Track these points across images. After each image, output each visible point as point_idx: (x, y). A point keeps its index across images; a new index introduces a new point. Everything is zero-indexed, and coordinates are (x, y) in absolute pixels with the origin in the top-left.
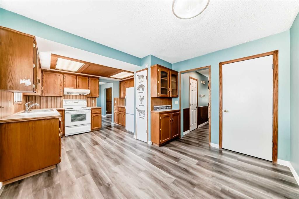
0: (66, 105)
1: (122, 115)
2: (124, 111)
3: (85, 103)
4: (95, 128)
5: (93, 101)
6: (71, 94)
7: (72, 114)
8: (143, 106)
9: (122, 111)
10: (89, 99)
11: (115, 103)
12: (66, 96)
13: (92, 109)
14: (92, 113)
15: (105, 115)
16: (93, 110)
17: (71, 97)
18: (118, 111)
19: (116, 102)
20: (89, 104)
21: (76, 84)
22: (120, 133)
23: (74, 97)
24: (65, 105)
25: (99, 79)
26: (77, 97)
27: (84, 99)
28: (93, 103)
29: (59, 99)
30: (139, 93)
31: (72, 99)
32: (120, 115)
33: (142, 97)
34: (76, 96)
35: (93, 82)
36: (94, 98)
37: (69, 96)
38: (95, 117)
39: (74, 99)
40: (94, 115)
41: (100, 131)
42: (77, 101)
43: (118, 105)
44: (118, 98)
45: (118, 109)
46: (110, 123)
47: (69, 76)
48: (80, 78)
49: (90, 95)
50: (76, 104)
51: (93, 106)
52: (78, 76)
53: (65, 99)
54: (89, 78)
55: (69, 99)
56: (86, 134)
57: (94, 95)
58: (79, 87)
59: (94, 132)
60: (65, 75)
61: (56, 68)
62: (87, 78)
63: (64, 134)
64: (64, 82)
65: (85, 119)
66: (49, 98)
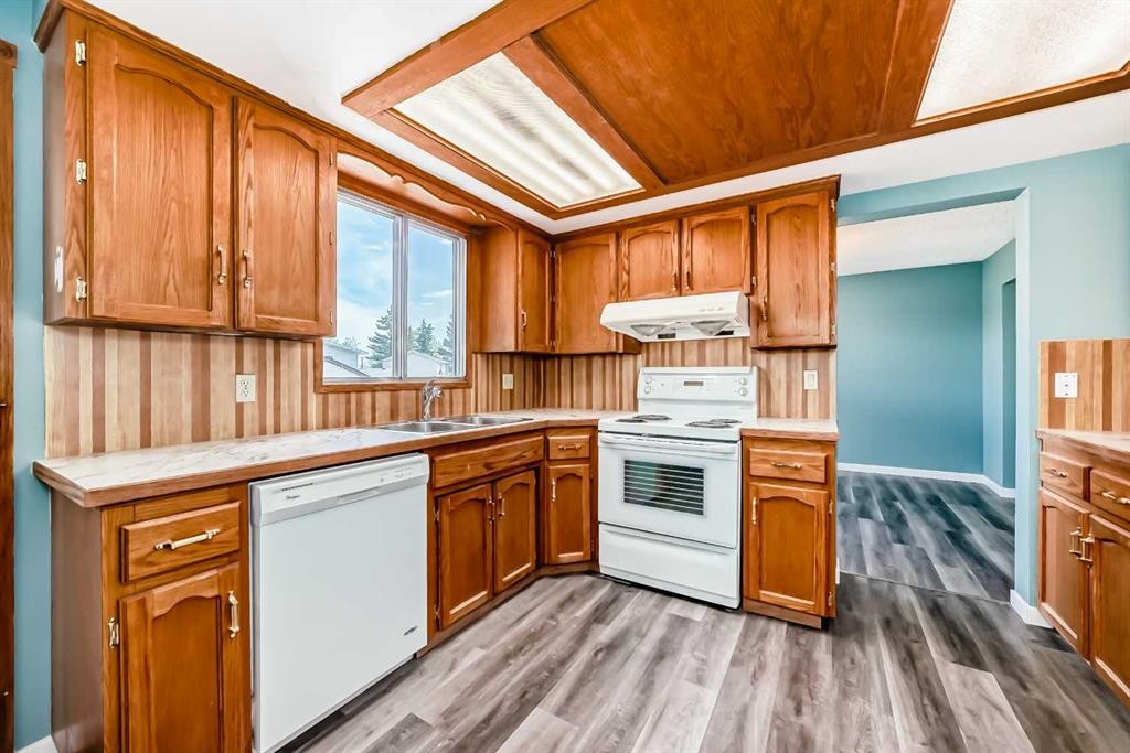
0: (649, 396)
4: (771, 596)
5: (811, 380)
6: (673, 336)
7: (628, 458)
10: (779, 361)
11: (1057, 404)
12: (655, 349)
13: (749, 439)
14: (753, 472)
17: (677, 353)
18: (1086, 496)
19: (1067, 385)
20: (780, 396)
21: (675, 272)
23: (693, 355)
24: (644, 395)
27: (744, 364)
28: (805, 392)
29: (628, 362)
31: (683, 365)
32: (1118, 560)
34: (701, 344)
36: (813, 357)
37: (667, 346)
38: (776, 505)
39: (690, 365)
40: (770, 489)
41: (805, 639)
42: (701, 379)
43: (1107, 427)
44: (1107, 345)
45: (1087, 472)
46: (1003, 584)
47: (645, 233)
48: (700, 225)
49: (764, 332)
50: (693, 392)
51: (805, 415)
52: (685, 221)
53: (651, 363)
54: (753, 211)
55: (667, 363)
56: (699, 613)
57: (792, 326)
58: (692, 289)
59: (761, 622)
60: (629, 233)
61: (560, 206)
62: (741, 213)
63: (594, 559)
64: (625, 277)
65: (695, 505)
66: (597, 362)
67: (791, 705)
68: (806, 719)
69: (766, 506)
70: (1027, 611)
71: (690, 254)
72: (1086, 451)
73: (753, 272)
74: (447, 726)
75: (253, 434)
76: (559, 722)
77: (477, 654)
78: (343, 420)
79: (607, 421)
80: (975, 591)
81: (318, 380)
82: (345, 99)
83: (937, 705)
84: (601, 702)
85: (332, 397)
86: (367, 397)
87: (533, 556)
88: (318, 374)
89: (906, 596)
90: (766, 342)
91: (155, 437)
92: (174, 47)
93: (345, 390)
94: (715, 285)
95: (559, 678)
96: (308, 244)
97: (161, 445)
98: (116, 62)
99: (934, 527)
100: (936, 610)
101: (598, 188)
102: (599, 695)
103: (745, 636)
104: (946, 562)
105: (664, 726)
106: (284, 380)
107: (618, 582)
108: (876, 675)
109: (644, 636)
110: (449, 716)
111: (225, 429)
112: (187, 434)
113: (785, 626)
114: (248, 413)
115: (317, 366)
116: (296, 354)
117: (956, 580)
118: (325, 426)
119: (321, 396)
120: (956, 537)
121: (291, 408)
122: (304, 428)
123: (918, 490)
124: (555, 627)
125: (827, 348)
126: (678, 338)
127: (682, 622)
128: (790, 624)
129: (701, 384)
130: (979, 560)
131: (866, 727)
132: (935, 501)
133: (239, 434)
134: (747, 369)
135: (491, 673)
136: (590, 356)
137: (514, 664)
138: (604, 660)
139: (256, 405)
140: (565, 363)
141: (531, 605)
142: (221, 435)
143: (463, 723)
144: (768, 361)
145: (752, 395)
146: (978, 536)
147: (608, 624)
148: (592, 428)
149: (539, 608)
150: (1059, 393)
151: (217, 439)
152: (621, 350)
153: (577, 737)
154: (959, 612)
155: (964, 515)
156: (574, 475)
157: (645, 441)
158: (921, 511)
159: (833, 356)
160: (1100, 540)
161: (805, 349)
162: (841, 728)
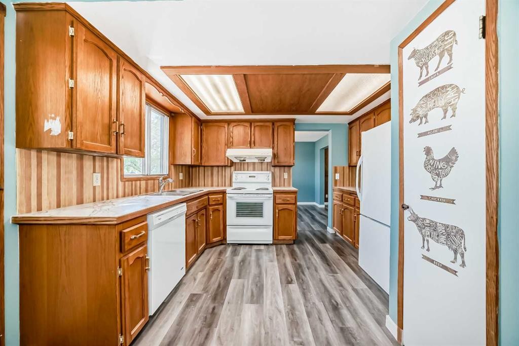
0: (237, 181)
1: (353, 215)
2: (357, 205)
3: (268, 180)
4: (281, 237)
5: (286, 176)
6: (245, 161)
7: (238, 202)
8: (452, 202)
9: (352, 202)
10: (277, 170)
11: (336, 181)
12: (238, 165)
13: (275, 193)
14: (277, 202)
15: (321, 203)
16: (278, 196)
17: (246, 166)
18: (342, 201)
19: (337, 176)
20: (277, 180)
21: (249, 140)
22: (339, 276)
23: (251, 167)
24: (235, 181)
25: (294, 124)
26: (256, 165)
27: (267, 170)
28: (284, 179)
29: (228, 170)
30: (420, 135)
31: (248, 170)
32: (348, 213)
33: (438, 155)
34: (254, 163)
35: (281, 133)
36: (286, 169)
37: (242, 164)
38: (283, 211)
39: (251, 171)
40: (281, 207)
41: (291, 246)
42: (254, 175)
43: (344, 186)
44: (344, 167)
45: (342, 195)
46: (325, 227)
47: (239, 125)
48: (257, 126)
49: (276, 161)
50: (252, 180)
51: (284, 186)
52: (253, 124)
53: (237, 169)
54: (273, 124)
55: (242, 169)
56: (262, 247)
57: (283, 160)
58: (255, 146)
59: (279, 246)
60: (233, 124)
61: (212, 112)
62: (270, 124)
63: (225, 239)
64: (231, 139)
65: (261, 215)
66: (215, 169)
67: (294, 260)
68: (298, 261)
69: (280, 212)
70: (330, 230)
71: (254, 134)
72: (342, 191)
73: (273, 143)
74: (207, 292)
75: (99, 201)
76: (240, 280)
77: (200, 275)
78: (130, 193)
79: (229, 190)
80: (320, 229)
81: (122, 175)
82: (162, 67)
83: (320, 251)
84: (249, 273)
85: (127, 183)
86: (138, 182)
87: (205, 241)
88: (122, 173)
89: (308, 233)
90: (277, 164)
91: (62, 203)
92: (101, 33)
93: (131, 180)
94: (262, 146)
95: (233, 272)
96: (138, 120)
97: (65, 206)
98: (84, 38)
99: (308, 217)
100: (314, 235)
101: (229, 109)
102: (248, 271)
103: (277, 250)
104: (313, 224)
105: (268, 272)
106: (110, 176)
107: (233, 244)
108: (308, 250)
109: (251, 256)
110: (205, 290)
111: (89, 198)
112: (75, 201)
113: (285, 246)
114: (98, 191)
115: (122, 169)
116: (114, 164)
117: (316, 227)
118: (124, 196)
119: (123, 183)
120: (313, 218)
121: (112, 188)
122: (117, 197)
123: (302, 208)
124: (221, 261)
125: (290, 166)
126: (247, 161)
127: (260, 250)
128: (286, 244)
129: (255, 177)
130: (319, 223)
131: (310, 259)
132: (306, 210)
133: (94, 201)
134: (269, 172)
135: (210, 277)
136: (212, 166)
137: (216, 273)
138: (243, 264)
139: (100, 187)
140: (202, 169)
141: (209, 257)
142: (88, 201)
143: (212, 290)
144: (274, 169)
145: (270, 180)
146: (318, 217)
147: (238, 256)
148: (224, 193)
149: (212, 257)
150: (336, 179)
151: (86, 203)
152: (229, 165)
153: (248, 281)
154: (319, 234)
155: (313, 213)
156: (218, 210)
157: (244, 195)
158: (304, 213)
159: (292, 168)
160: (344, 209)
161: (284, 166)
162: (305, 261)
